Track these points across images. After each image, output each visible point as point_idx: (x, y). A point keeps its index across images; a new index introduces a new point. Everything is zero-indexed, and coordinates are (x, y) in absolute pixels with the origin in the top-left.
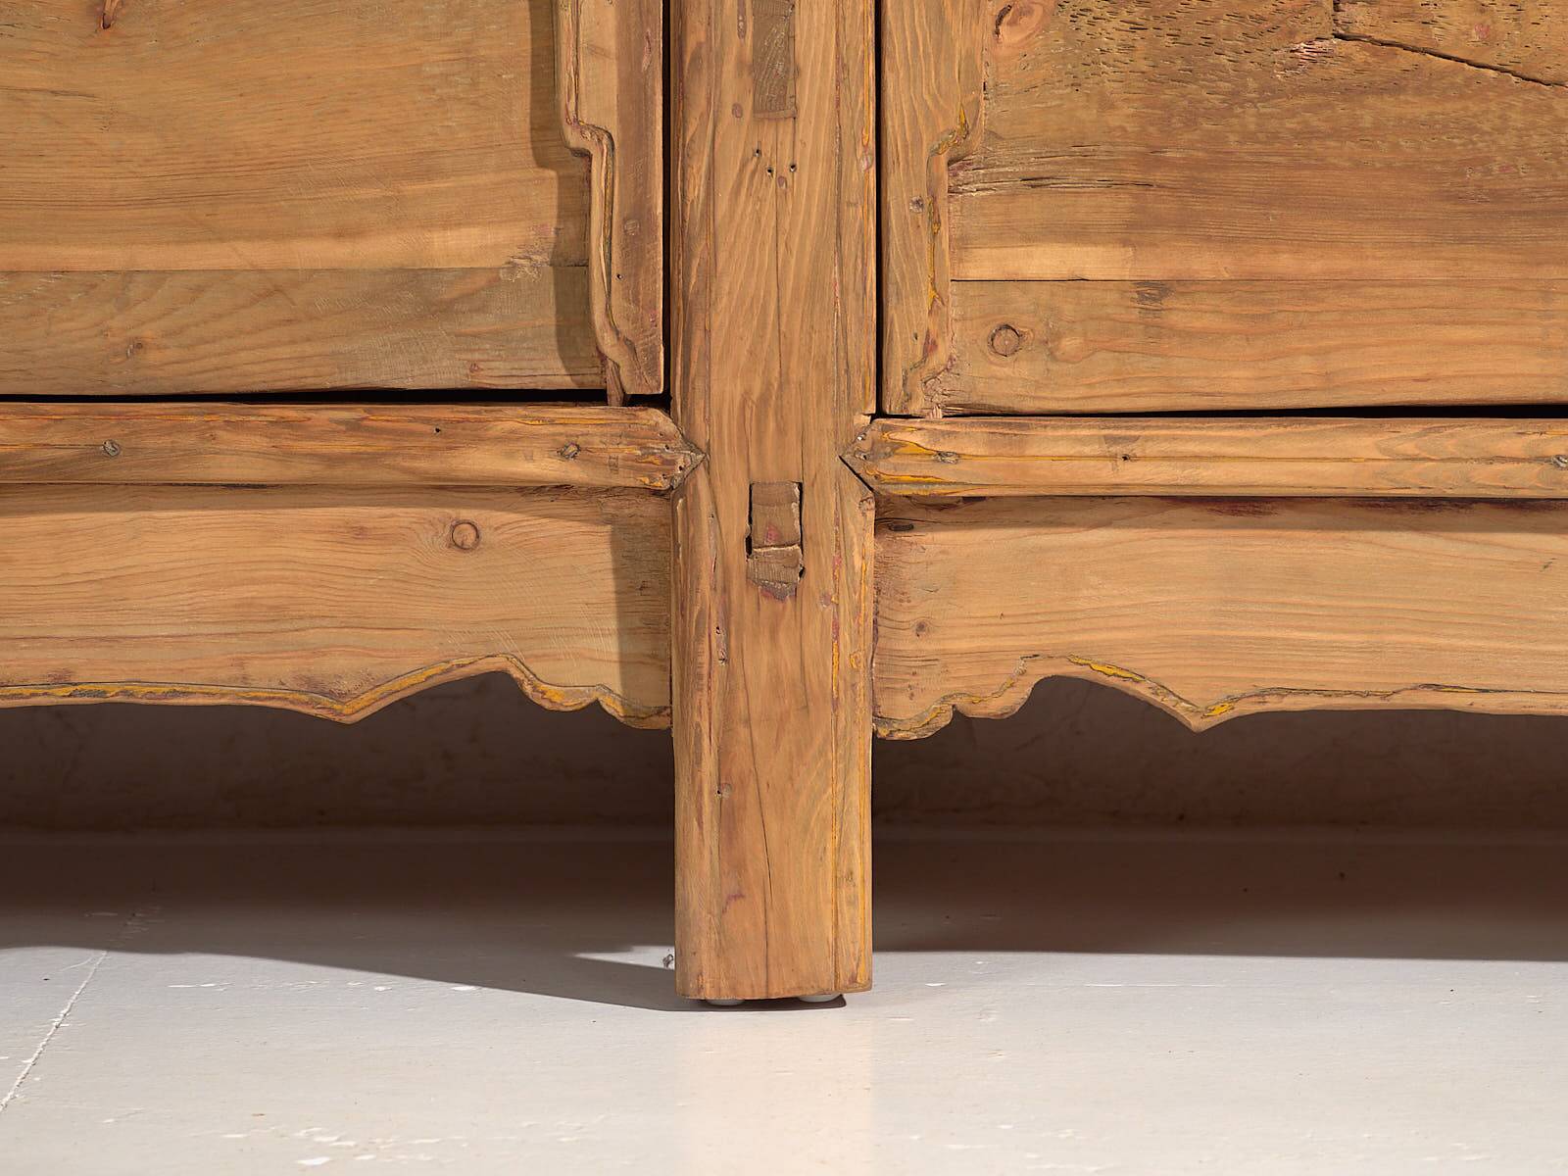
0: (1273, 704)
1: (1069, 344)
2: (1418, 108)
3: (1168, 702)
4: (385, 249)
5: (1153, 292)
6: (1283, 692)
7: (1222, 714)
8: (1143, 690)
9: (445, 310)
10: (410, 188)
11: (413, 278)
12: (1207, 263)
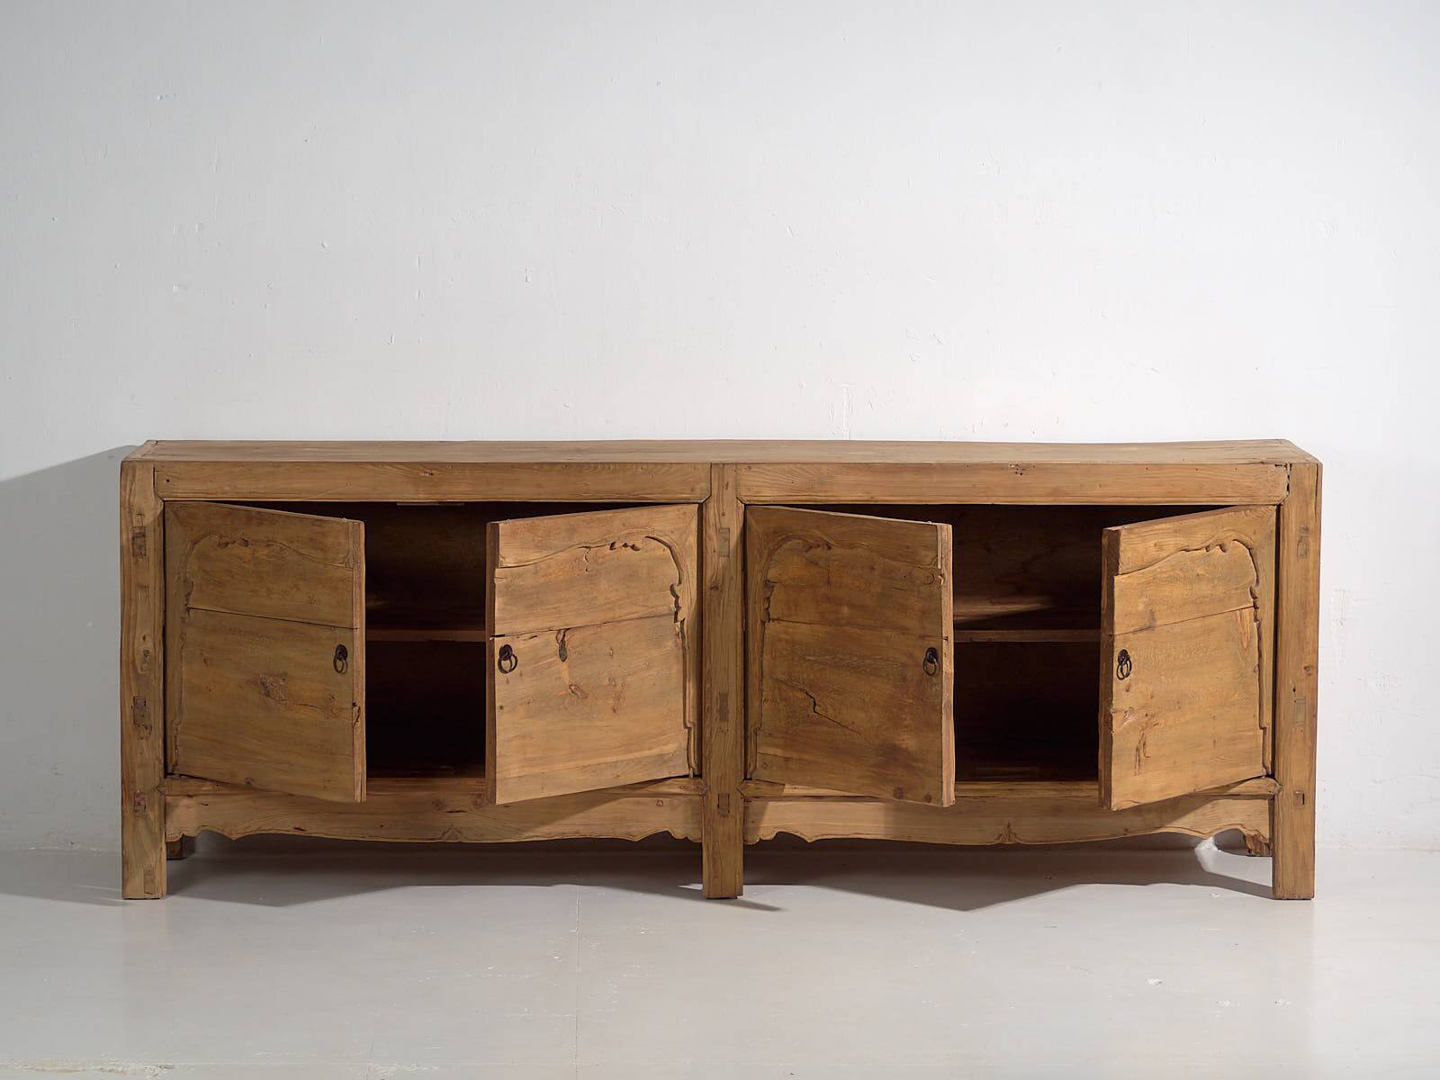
0: (825, 837)
1: (774, 768)
2: (826, 729)
3: (803, 837)
4: (655, 751)
5: (786, 759)
6: (826, 835)
7: (814, 839)
8: (798, 834)
9: (665, 762)
10: (661, 738)
11: (661, 756)
12: (795, 755)
